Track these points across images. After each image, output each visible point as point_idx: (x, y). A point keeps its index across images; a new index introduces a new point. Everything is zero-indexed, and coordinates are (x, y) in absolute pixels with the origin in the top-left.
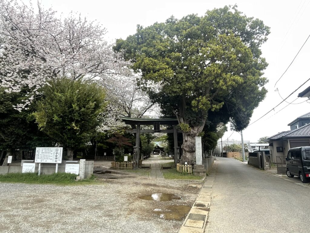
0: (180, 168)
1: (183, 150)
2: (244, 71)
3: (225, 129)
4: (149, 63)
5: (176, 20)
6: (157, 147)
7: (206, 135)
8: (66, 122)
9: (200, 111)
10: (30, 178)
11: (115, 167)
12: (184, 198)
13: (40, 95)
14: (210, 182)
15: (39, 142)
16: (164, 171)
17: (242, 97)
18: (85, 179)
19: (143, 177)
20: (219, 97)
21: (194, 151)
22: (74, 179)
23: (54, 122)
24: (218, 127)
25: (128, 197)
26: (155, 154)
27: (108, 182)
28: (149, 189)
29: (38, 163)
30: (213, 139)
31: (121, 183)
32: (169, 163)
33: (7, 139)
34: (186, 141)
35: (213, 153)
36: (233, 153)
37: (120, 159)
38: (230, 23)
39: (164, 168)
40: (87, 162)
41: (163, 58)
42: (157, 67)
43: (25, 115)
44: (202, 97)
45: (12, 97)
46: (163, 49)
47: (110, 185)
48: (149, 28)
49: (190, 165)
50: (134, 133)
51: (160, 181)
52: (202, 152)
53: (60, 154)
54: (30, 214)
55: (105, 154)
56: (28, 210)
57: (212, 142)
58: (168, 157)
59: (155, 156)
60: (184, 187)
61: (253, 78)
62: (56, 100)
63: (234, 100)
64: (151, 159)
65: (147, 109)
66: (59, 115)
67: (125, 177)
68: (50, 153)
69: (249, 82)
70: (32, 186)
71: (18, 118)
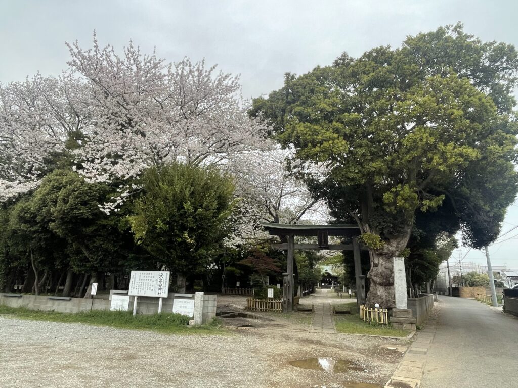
0: (366, 313)
1: (371, 282)
2: (482, 137)
3: (454, 244)
4: (305, 132)
5: (352, 60)
6: (326, 275)
7: (416, 254)
8: (175, 231)
9: (400, 210)
10: (122, 319)
11: (253, 306)
12: (371, 369)
13: (137, 190)
14: (423, 343)
15: (136, 263)
16: (338, 317)
17: (480, 185)
18: (202, 326)
19: (299, 327)
20: (435, 185)
21: (392, 284)
22: (186, 324)
23: (157, 231)
24: (439, 239)
25: (270, 360)
26: (323, 287)
27: (239, 332)
28: (307, 348)
29: (133, 296)
30: (430, 263)
31: (261, 336)
32: (348, 304)
33: (92, 258)
34: (376, 265)
35: (431, 288)
36: (472, 288)
37: (261, 293)
38: (450, 56)
39: (338, 312)
40: (207, 296)
41: (329, 123)
42: (318, 138)
43: (117, 221)
44: (402, 187)
45: (100, 194)
46: (329, 109)
47: (241, 337)
48: (306, 77)
49: (385, 308)
50: (284, 250)
51: (328, 336)
52: (406, 286)
53: (166, 282)
54: (113, 376)
55: (238, 284)
56: (112, 371)
57: (427, 268)
58: (347, 294)
59: (323, 290)
60: (371, 349)
61: (500, 148)
62: (160, 197)
63: (465, 190)
64: (316, 295)
65: (306, 209)
66: (165, 220)
67: (267, 325)
68: (151, 280)
69: (492, 157)
70: (122, 331)
71: (107, 225)
